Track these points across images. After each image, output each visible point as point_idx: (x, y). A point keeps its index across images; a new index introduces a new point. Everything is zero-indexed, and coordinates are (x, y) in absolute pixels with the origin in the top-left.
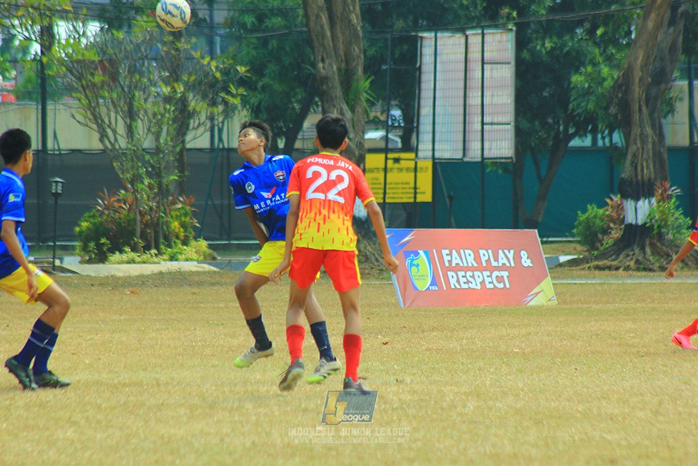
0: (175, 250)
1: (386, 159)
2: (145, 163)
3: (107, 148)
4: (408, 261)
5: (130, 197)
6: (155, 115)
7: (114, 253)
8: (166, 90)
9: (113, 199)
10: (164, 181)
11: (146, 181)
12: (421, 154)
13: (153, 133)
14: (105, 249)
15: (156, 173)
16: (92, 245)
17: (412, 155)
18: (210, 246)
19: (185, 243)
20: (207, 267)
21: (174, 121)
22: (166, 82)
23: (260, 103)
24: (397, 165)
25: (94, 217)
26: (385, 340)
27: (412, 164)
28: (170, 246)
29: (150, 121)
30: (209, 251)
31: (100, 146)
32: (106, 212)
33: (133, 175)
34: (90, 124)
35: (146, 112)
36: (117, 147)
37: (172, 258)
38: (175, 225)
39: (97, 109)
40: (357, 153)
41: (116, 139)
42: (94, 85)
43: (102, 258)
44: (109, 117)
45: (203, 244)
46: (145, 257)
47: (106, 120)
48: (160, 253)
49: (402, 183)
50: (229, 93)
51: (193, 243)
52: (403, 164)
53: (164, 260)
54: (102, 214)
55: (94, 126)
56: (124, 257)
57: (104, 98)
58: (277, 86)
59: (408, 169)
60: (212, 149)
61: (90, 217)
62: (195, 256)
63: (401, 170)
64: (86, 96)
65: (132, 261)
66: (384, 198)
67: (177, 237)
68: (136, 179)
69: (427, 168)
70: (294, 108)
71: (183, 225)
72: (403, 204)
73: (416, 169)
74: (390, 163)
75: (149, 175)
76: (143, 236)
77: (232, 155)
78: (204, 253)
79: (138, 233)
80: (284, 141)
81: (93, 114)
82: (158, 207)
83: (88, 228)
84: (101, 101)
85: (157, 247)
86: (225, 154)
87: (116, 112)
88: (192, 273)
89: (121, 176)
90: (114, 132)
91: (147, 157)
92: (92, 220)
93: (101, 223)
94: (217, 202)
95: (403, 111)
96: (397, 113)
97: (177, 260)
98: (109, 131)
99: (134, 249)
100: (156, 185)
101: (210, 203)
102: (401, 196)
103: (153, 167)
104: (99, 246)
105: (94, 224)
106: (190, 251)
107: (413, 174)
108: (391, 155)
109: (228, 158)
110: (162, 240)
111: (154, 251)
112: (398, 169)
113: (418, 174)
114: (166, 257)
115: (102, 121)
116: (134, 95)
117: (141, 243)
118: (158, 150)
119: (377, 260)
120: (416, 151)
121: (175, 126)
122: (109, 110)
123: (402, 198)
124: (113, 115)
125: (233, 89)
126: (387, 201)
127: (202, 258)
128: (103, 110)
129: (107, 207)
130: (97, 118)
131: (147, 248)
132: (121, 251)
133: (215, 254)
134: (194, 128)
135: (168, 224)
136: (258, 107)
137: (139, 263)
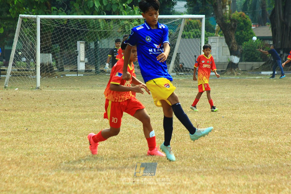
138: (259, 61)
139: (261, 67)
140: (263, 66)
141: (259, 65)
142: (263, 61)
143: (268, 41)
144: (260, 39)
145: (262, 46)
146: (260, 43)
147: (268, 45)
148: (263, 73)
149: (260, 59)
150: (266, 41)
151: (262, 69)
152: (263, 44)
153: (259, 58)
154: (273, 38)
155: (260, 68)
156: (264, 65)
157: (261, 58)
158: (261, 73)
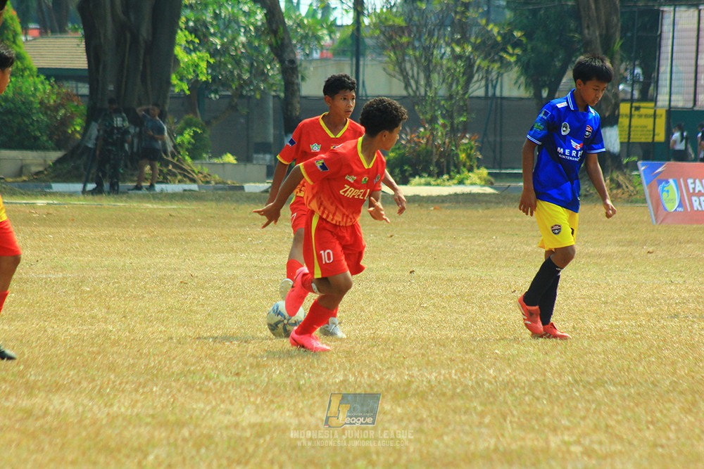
0: (462, 176)
1: (631, 107)
2: (441, 107)
3: (409, 95)
4: (660, 187)
5: (428, 133)
6: (448, 69)
7: (415, 177)
8: (458, 49)
9: (413, 135)
10: (456, 121)
11: (441, 121)
12: (659, 104)
13: (447, 83)
14: (407, 174)
15: (449, 115)
16: (397, 171)
17: (652, 105)
18: (489, 174)
19: (470, 170)
20: (489, 190)
21: (464, 74)
22: (458, 43)
23: (529, 61)
24: (637, 113)
25: (399, 148)
26: (651, 249)
27: (651, 112)
28: (458, 172)
29: (444, 75)
30: (489, 178)
31: (404, 93)
32: (408, 145)
33: (432, 116)
34: (397, 76)
35: (441, 66)
36: (418, 94)
37: (461, 182)
38: (463, 156)
39: (403, 64)
40: (613, 101)
41: (417, 88)
42: (402, 45)
43: (405, 181)
44: (413, 71)
45: (484, 172)
46: (439, 181)
47: (410, 73)
48: (451, 178)
49: (641, 127)
50: (507, 53)
51: (476, 170)
52: (643, 111)
53: (455, 184)
54: (405, 146)
55: (401, 78)
56: (423, 180)
57: (410, 56)
58: (545, 48)
59: (646, 116)
60: (486, 97)
61: (396, 149)
62: (478, 181)
63: (640, 116)
64: (395, 53)
65: (428, 184)
66: (629, 138)
67: (464, 166)
68: (433, 120)
69: (661, 115)
70: (555, 66)
71: (469, 156)
72: (640, 143)
73: (655, 116)
74: (633, 109)
75: (443, 117)
76: (438, 164)
77: (505, 102)
78: (485, 180)
79: (434, 164)
80: (547, 91)
81: (400, 68)
82: (450, 142)
83: (394, 158)
84: (407, 58)
85: (448, 173)
86: (499, 101)
87: (418, 67)
88: (479, 194)
89: (421, 117)
90: (417, 82)
91: (443, 102)
92: (397, 151)
93: (404, 154)
94: (491, 139)
95: (642, 69)
96: (638, 71)
97: (464, 184)
98: (412, 82)
99: (430, 175)
100: (449, 125)
101: (485, 140)
102: (640, 137)
103: (447, 111)
104: (403, 172)
105: (400, 154)
106: (473, 176)
107: (651, 120)
108: (635, 104)
109: (501, 104)
110: (452, 168)
111: (446, 177)
112: (638, 115)
113: (657, 120)
114: (455, 181)
115: (407, 74)
116: (432, 54)
117: (436, 171)
118: (451, 97)
119: (627, 187)
120: (655, 100)
121: (465, 78)
122: (412, 65)
123: (641, 139)
124: (415, 69)
125: (511, 50)
126: (631, 141)
127: (483, 183)
128: (408, 66)
129: (409, 141)
130: (403, 72)
131: (440, 175)
132: (421, 176)
133: (493, 180)
134: (477, 81)
135: (457, 155)
136: (528, 64)
137: (434, 185)
138: (45, 149)
139: (50, 166)
140: (58, 166)
141: (45, 161)
142: (58, 147)
143: (73, 84)
144: (48, 78)
145: (55, 101)
146: (48, 87)
147: (74, 95)
148: (57, 187)
149: (47, 141)
150: (67, 84)
151: (53, 175)
152: (58, 94)
153: (45, 138)
154: (92, 75)
155: (46, 169)
156: (59, 161)
157: (50, 138)
158: (50, 187)
